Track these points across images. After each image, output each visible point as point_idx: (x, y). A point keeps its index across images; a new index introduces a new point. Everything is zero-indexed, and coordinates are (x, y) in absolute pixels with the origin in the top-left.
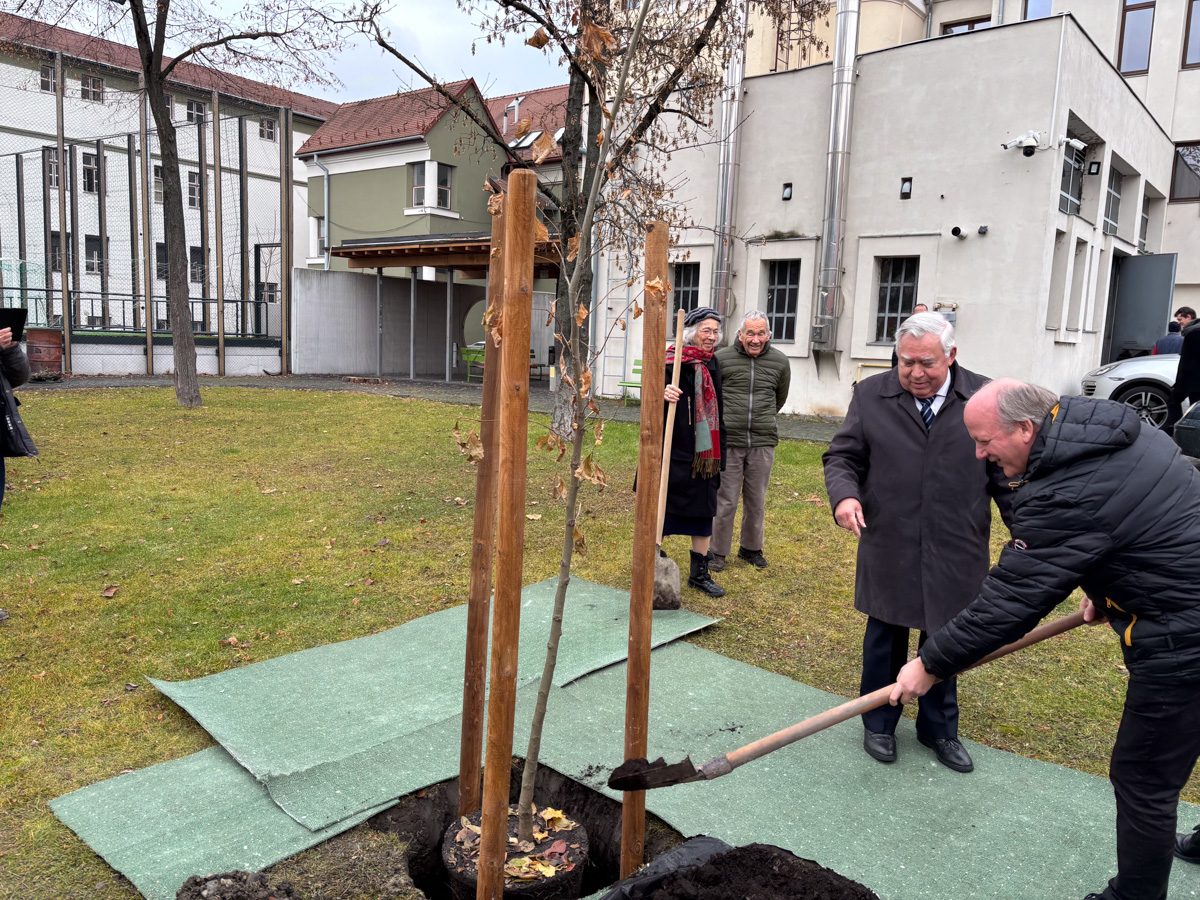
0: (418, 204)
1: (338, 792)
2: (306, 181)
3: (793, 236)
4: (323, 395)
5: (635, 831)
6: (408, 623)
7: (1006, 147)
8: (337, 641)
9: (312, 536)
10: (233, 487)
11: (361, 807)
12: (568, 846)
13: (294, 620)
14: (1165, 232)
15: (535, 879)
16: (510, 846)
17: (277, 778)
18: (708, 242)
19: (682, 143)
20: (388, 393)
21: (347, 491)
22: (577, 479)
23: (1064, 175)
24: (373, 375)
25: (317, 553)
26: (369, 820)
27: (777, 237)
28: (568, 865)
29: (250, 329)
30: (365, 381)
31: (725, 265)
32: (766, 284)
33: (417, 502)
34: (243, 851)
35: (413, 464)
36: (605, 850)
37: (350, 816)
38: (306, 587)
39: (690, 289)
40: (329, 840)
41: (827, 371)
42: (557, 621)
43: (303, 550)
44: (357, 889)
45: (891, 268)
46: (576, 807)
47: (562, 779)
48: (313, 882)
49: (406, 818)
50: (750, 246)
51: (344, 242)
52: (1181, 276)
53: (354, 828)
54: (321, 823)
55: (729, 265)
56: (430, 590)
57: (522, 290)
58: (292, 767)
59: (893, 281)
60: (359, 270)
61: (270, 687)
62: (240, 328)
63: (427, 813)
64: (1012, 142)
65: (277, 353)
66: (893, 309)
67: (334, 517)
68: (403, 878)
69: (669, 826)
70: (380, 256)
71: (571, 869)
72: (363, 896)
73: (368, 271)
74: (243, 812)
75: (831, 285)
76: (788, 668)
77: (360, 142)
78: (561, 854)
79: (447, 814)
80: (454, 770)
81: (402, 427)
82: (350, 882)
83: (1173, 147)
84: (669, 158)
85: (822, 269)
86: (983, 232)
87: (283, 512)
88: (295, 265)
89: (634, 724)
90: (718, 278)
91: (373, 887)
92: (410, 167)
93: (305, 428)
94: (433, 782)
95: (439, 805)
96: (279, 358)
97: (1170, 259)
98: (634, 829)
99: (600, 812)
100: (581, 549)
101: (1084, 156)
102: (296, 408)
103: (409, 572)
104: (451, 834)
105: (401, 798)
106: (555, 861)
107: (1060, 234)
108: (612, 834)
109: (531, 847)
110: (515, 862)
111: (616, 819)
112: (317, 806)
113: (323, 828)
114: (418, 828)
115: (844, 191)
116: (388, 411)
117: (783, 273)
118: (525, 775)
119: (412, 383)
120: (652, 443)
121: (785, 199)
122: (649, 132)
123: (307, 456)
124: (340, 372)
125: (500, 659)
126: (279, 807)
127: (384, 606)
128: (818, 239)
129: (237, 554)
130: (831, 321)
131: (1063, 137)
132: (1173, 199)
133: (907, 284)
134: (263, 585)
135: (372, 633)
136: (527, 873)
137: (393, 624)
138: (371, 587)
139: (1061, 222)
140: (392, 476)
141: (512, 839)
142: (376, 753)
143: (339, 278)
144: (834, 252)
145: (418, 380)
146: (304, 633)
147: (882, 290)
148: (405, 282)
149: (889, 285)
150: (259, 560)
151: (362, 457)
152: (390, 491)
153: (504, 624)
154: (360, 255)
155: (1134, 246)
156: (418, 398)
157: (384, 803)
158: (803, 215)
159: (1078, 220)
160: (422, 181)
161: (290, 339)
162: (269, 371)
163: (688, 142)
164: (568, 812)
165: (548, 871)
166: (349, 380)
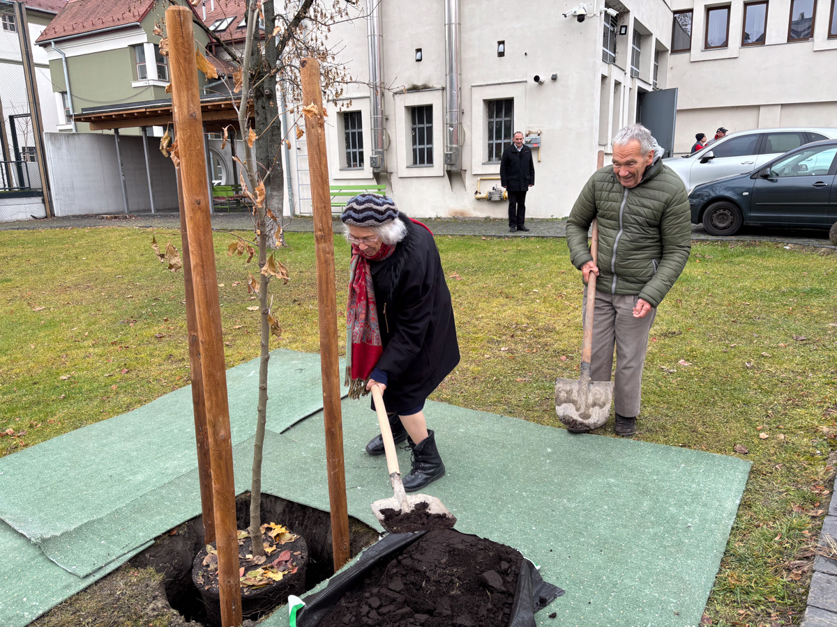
0: (142, 78)
1: (102, 542)
2: (48, 63)
3: (425, 88)
4: (81, 231)
5: (342, 535)
6: (157, 399)
7: (565, 16)
8: (99, 420)
9: (76, 341)
10: (7, 308)
11: (122, 552)
12: (292, 554)
13: (62, 408)
14: (669, 75)
15: (267, 584)
16: (248, 561)
17: (49, 539)
18: (366, 95)
19: (338, 18)
20: (135, 225)
21: (104, 302)
22: (264, 276)
23: (604, 36)
24: (122, 212)
25: (81, 353)
26: (130, 560)
27: (415, 89)
28: (293, 569)
29: (15, 183)
30: (116, 218)
31: (379, 112)
32: (410, 125)
33: (161, 306)
34: (23, 603)
35: (156, 277)
36: (322, 550)
37: (114, 560)
38: (72, 380)
39: (356, 131)
40: (96, 583)
41: (457, 185)
42: (263, 389)
43: (69, 352)
44: (121, 619)
45: (495, 107)
46: (297, 522)
47: (285, 503)
48: (85, 619)
49: (163, 553)
50: (396, 96)
51: (83, 110)
52: (680, 105)
53: (117, 570)
54: (89, 570)
55: (382, 111)
56: (174, 372)
57: (191, 115)
58: (62, 527)
59: (497, 117)
60: (100, 132)
61: (43, 465)
62: (6, 183)
63: (180, 546)
64: (569, 12)
65: (41, 201)
66: (499, 137)
67: (94, 323)
68: (161, 603)
69: (367, 526)
70: (114, 120)
71: (295, 571)
72: (129, 623)
73: (106, 132)
74: (22, 571)
75: (455, 122)
76: (445, 396)
77: (87, 30)
78: (286, 562)
79: (196, 544)
80: (198, 510)
81: (146, 250)
82: (116, 613)
83: (671, 15)
84: (329, 30)
85: (448, 111)
86: (554, 78)
87: (50, 324)
88: (45, 131)
89: (333, 457)
90: (376, 120)
91: (135, 614)
92: (132, 49)
93: (67, 257)
94: (182, 522)
95: (189, 538)
96: (42, 205)
97: (673, 92)
98: (340, 534)
99: (316, 523)
100: (276, 331)
101: (617, 21)
102: (59, 243)
103: (157, 360)
104: (198, 560)
105: (155, 539)
106: (282, 568)
107: (604, 78)
108: (326, 538)
109: (263, 559)
110: (251, 574)
111: (328, 527)
112: (84, 557)
113: (90, 574)
114: (173, 559)
115: (459, 53)
116: (136, 239)
117: (421, 115)
118: (252, 507)
119: (153, 216)
120: (325, 242)
121: (418, 60)
122: (311, 10)
123: (70, 279)
124: (95, 212)
125: (214, 427)
126: (53, 562)
127: (138, 388)
128: (443, 89)
129: (12, 362)
130: (457, 149)
131: (603, 8)
132: (674, 51)
133: (507, 119)
134: (35, 383)
135: (129, 410)
136: (261, 581)
137: (145, 401)
138: (126, 375)
139: (604, 69)
140: (141, 288)
141: (248, 556)
142: (134, 506)
143: (83, 138)
144: (455, 98)
145: (158, 214)
146: (71, 418)
147: (490, 124)
148: (139, 139)
149: (495, 120)
150: (32, 364)
151: (116, 276)
152: (139, 300)
153: (214, 399)
154: (98, 119)
155: (650, 85)
156: (158, 228)
157: (142, 545)
158: (432, 72)
159: (615, 67)
160: (143, 59)
161: (49, 189)
162: (36, 215)
163: (341, 16)
164: (291, 528)
165: (278, 576)
166: (103, 218)
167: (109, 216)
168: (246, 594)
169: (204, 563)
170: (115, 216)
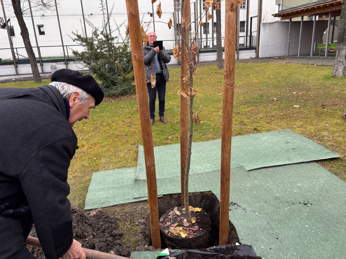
5: (222, 232)
15: (178, 236)
16: (182, 222)
17: (138, 180)
20: (285, 62)
24: (286, 56)
29: (248, 45)
34: (115, 198)
43: (213, 113)
51: (279, 12)
54: (137, 196)
60: (284, 21)
62: (245, 45)
65: (255, 51)
70: (290, 15)
71: (191, 237)
73: (287, 20)
74: (126, 187)
78: (193, 231)
93: (246, 75)
94: (177, 193)
96: (255, 53)
105: (164, 195)
106: (189, 233)
109: (188, 225)
110: (178, 228)
113: (137, 198)
114: (169, 206)
136: (177, 233)
140: (261, 90)
143: (276, 24)
145: (300, 57)
151: (256, 84)
152: (256, 95)
154: (284, 15)
156: (293, 63)
161: (259, 47)
162: (252, 57)
165: (183, 235)
166: (275, 59)
167: (277, 58)
168: (169, 235)
169: (169, 214)
170: (280, 58)
